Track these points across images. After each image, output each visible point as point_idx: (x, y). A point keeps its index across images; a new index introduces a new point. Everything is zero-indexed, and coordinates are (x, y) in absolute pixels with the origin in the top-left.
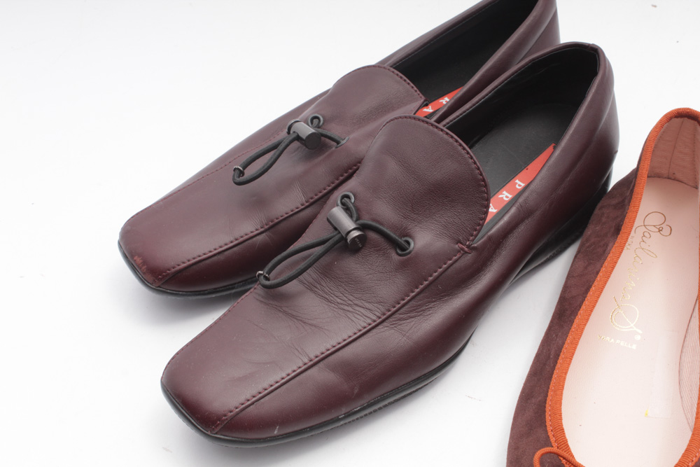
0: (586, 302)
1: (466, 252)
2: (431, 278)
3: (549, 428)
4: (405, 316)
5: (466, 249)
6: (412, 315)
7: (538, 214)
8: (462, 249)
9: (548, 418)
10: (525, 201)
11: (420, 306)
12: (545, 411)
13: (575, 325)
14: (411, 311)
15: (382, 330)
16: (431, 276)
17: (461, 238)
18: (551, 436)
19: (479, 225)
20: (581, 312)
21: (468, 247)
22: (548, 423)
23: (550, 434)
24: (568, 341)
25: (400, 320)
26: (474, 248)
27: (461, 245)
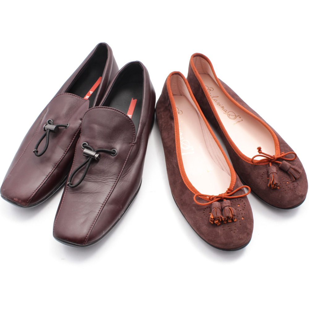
0: (176, 145)
1: (133, 146)
2: (127, 159)
3: (190, 189)
4: (124, 175)
5: (133, 145)
6: (126, 173)
7: (147, 123)
8: (132, 145)
9: (187, 186)
10: (142, 121)
11: (127, 169)
12: (185, 184)
13: (177, 154)
14: (125, 173)
15: (119, 183)
16: (126, 158)
17: (130, 142)
18: (192, 191)
19: (134, 135)
20: (177, 149)
21: (133, 143)
22: (188, 187)
23: (191, 190)
24: (178, 160)
25: (123, 177)
26: (135, 143)
27: (131, 144)
